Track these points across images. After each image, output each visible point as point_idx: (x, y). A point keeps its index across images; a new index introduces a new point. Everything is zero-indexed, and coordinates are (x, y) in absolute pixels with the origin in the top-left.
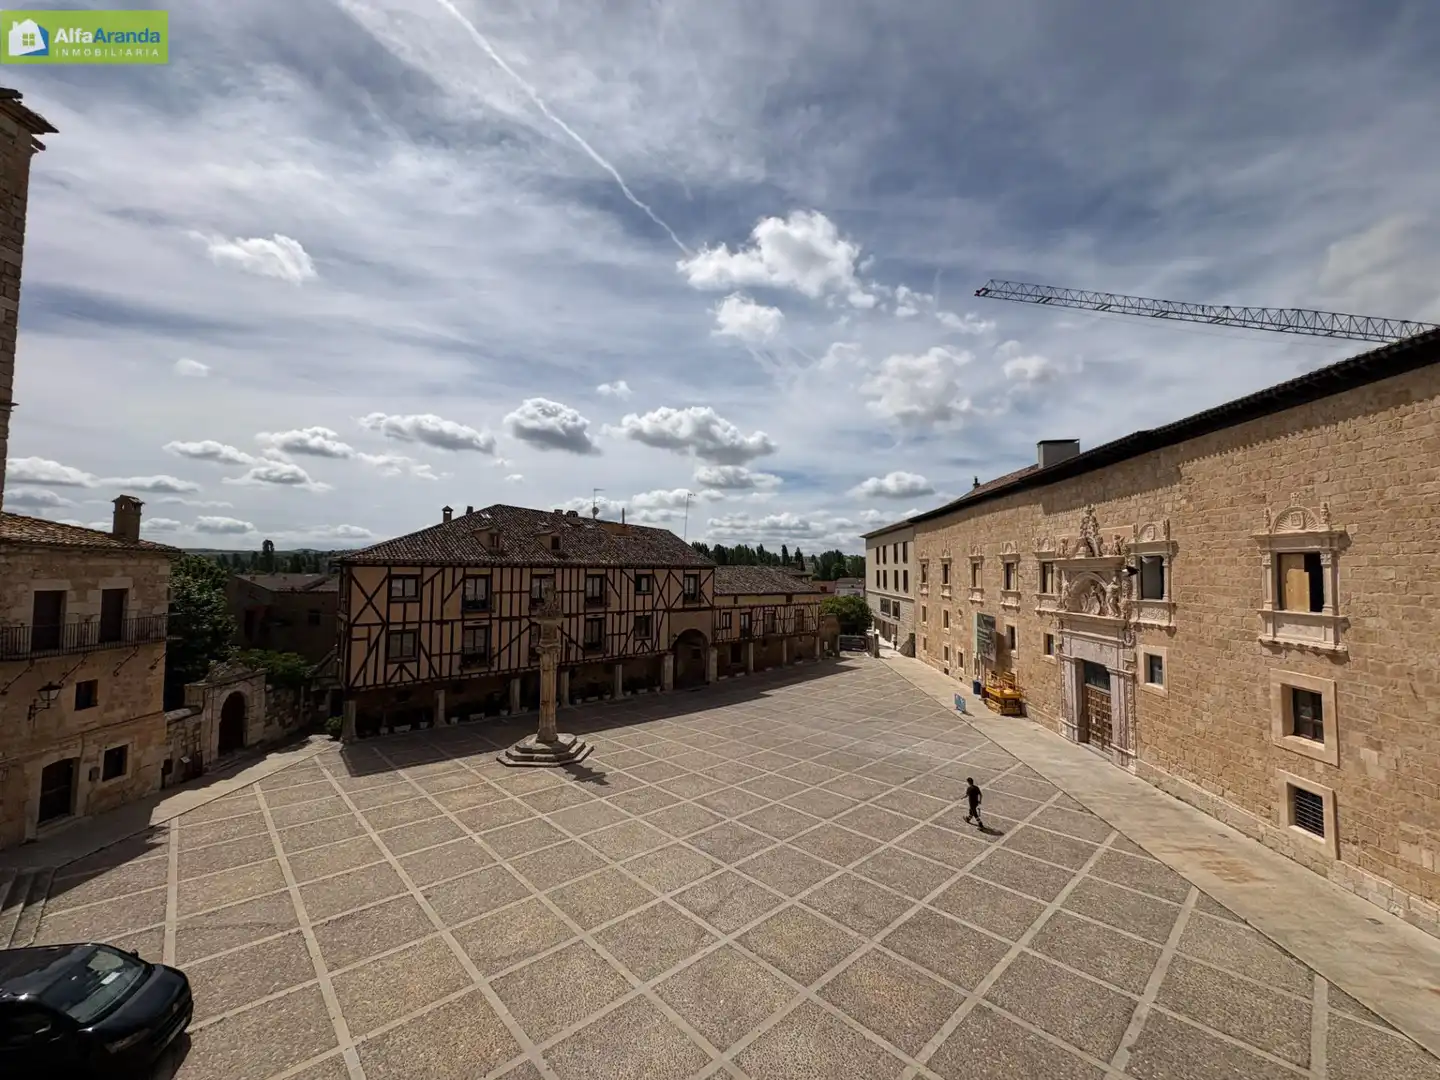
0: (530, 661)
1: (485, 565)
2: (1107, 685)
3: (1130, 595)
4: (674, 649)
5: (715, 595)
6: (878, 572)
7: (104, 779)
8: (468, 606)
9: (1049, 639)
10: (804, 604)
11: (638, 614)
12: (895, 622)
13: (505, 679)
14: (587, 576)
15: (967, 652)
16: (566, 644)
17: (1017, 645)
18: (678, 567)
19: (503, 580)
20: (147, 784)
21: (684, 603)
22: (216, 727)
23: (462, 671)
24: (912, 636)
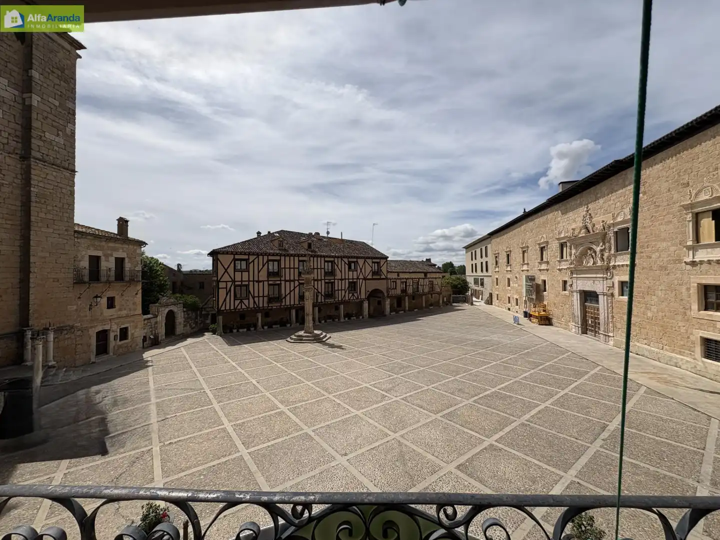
0: (299, 301)
1: (277, 255)
2: (597, 302)
3: (610, 250)
4: (368, 298)
5: (388, 272)
6: (472, 265)
7: (120, 340)
8: (270, 274)
9: (565, 282)
10: (433, 278)
11: (350, 280)
12: (482, 289)
13: (289, 309)
14: (325, 261)
15: (520, 297)
16: (316, 295)
17: (547, 289)
18: (369, 258)
19: (286, 262)
20: (137, 345)
21: (372, 276)
22: (164, 325)
23: (268, 305)
24: (491, 295)
